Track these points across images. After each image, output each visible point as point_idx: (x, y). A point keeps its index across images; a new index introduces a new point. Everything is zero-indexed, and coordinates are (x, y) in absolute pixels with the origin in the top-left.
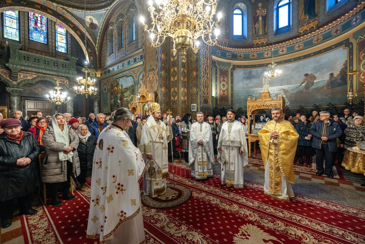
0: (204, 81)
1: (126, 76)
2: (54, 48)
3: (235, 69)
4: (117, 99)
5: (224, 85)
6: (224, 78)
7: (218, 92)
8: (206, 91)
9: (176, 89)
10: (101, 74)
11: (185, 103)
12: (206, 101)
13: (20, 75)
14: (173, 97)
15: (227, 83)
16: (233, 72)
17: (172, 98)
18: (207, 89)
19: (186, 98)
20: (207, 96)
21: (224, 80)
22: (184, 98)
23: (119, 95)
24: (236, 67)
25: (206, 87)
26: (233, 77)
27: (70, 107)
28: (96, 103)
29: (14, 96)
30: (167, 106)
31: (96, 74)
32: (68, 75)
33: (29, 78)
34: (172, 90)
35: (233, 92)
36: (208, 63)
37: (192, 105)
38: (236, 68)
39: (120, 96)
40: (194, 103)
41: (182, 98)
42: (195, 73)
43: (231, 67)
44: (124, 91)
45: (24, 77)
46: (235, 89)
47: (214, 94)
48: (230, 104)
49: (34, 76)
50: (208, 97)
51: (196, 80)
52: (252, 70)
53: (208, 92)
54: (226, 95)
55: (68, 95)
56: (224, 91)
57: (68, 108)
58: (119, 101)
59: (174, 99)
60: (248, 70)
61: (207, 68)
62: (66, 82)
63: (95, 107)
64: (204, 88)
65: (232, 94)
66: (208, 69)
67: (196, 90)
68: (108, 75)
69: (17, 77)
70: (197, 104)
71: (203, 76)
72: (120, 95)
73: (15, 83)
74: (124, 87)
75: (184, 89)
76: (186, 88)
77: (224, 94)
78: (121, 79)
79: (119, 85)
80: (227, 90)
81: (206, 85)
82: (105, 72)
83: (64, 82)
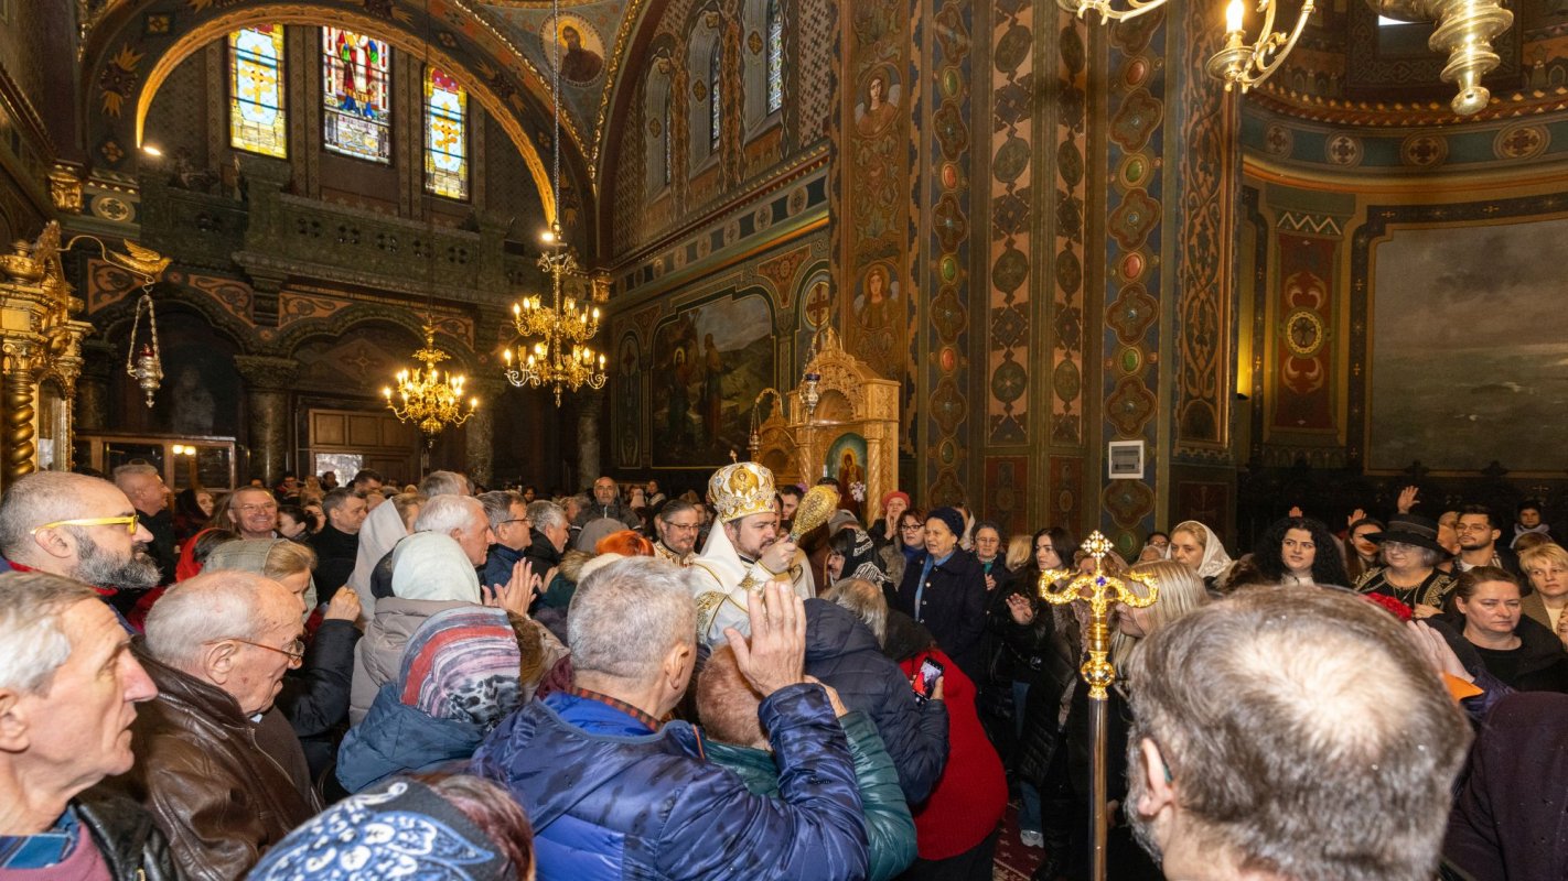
0: (1196, 304)
1: (732, 291)
2: (417, 180)
3: (1382, 232)
4: (687, 406)
5: (1304, 329)
6: (1305, 284)
7: (1268, 370)
8: (1202, 362)
9: (1021, 356)
10: (612, 289)
11: (1073, 437)
12: (1198, 423)
13: (286, 303)
14: (1000, 397)
15: (1326, 314)
16: (1366, 249)
17: (995, 407)
18: (1211, 353)
19: (1076, 407)
20: (1208, 394)
21: (1305, 301)
22: (1067, 408)
23: (695, 388)
24: (1392, 220)
25: (1202, 341)
26: (1365, 282)
27: (479, 438)
28: (589, 421)
29: (265, 392)
30: (964, 447)
31: (589, 288)
32: (474, 297)
33: (320, 313)
34: (996, 360)
35: (1363, 366)
36: (1216, 200)
37: (1112, 444)
38: (1389, 227)
39: (702, 389)
40: (1131, 435)
41: (1058, 406)
42: (1138, 263)
43: (1360, 219)
44: (718, 368)
45: (302, 308)
46: (1382, 347)
47: (1243, 385)
48: (1342, 440)
49: (340, 305)
50: (1212, 401)
51: (1148, 302)
52: (1510, 229)
53: (1213, 373)
54: (1318, 384)
55: (470, 390)
56: (1303, 364)
57: (470, 445)
58: (694, 416)
59: (1009, 408)
60: (1482, 231)
61: (1210, 232)
62: (462, 330)
63: (584, 441)
64: (1192, 350)
65: (1357, 385)
66: (1215, 235)
67: (1147, 360)
68: (641, 289)
69: (276, 311)
70: (1151, 443)
71: (1190, 278)
72: (698, 385)
73: (267, 334)
74: (720, 347)
75: (1068, 355)
76: (1076, 348)
77: (1302, 382)
78: (704, 308)
79: (695, 338)
80: (1325, 354)
81: (1202, 332)
82: (630, 279)
83: (454, 327)
